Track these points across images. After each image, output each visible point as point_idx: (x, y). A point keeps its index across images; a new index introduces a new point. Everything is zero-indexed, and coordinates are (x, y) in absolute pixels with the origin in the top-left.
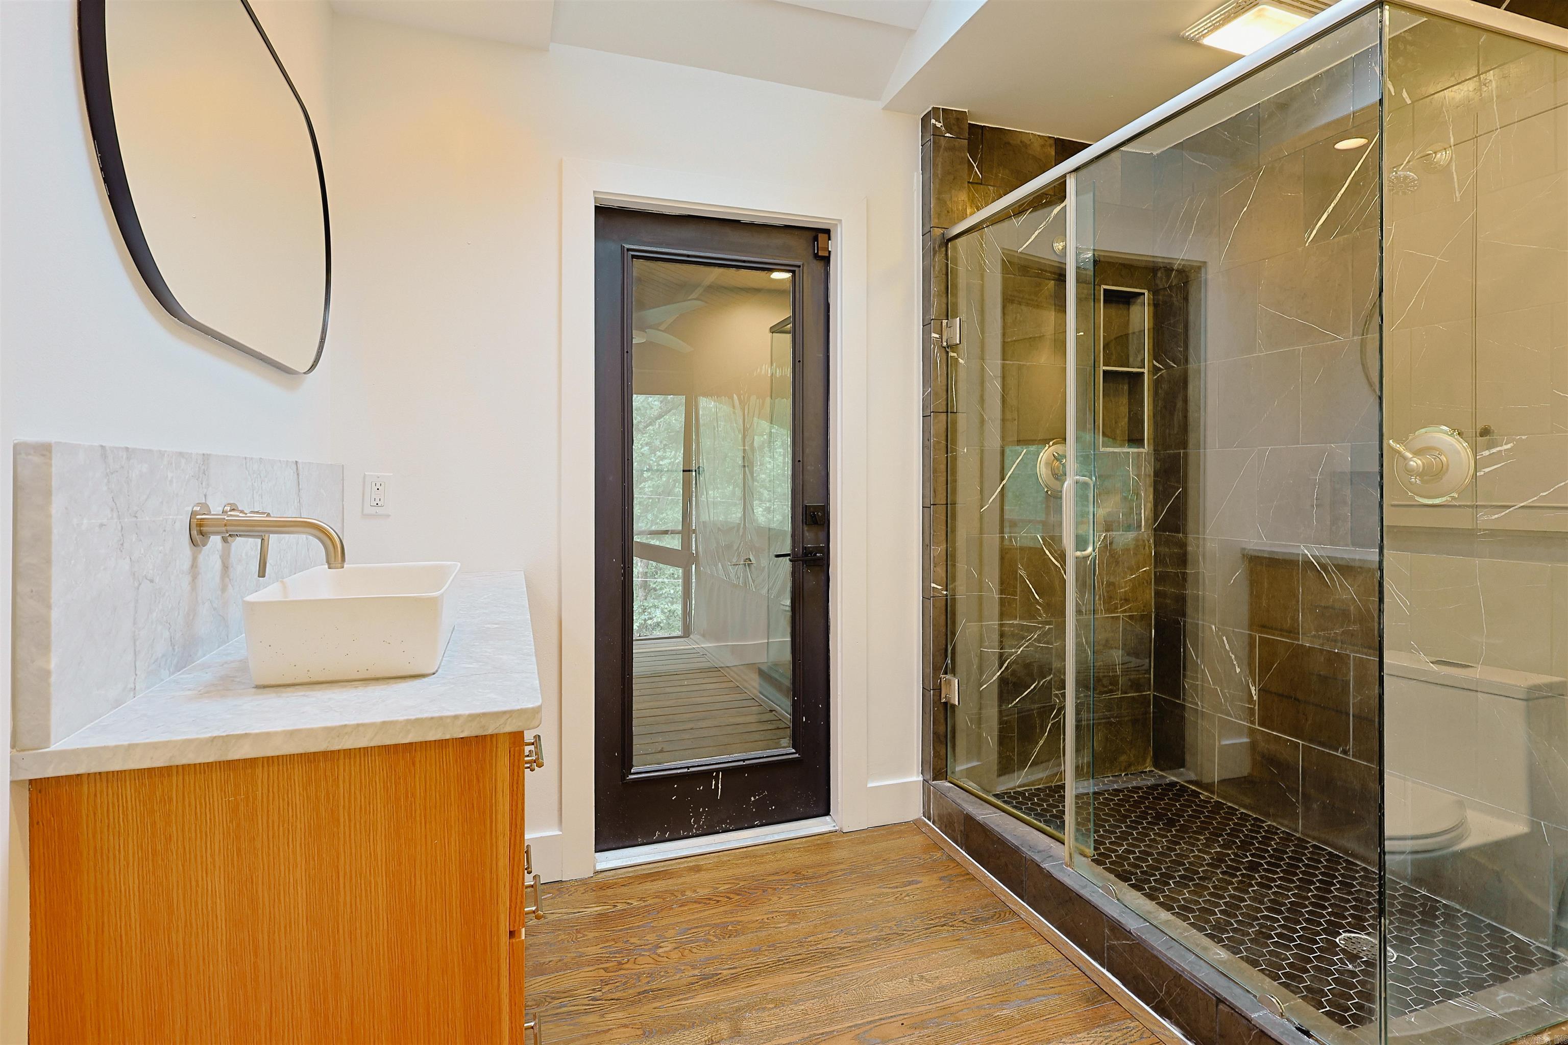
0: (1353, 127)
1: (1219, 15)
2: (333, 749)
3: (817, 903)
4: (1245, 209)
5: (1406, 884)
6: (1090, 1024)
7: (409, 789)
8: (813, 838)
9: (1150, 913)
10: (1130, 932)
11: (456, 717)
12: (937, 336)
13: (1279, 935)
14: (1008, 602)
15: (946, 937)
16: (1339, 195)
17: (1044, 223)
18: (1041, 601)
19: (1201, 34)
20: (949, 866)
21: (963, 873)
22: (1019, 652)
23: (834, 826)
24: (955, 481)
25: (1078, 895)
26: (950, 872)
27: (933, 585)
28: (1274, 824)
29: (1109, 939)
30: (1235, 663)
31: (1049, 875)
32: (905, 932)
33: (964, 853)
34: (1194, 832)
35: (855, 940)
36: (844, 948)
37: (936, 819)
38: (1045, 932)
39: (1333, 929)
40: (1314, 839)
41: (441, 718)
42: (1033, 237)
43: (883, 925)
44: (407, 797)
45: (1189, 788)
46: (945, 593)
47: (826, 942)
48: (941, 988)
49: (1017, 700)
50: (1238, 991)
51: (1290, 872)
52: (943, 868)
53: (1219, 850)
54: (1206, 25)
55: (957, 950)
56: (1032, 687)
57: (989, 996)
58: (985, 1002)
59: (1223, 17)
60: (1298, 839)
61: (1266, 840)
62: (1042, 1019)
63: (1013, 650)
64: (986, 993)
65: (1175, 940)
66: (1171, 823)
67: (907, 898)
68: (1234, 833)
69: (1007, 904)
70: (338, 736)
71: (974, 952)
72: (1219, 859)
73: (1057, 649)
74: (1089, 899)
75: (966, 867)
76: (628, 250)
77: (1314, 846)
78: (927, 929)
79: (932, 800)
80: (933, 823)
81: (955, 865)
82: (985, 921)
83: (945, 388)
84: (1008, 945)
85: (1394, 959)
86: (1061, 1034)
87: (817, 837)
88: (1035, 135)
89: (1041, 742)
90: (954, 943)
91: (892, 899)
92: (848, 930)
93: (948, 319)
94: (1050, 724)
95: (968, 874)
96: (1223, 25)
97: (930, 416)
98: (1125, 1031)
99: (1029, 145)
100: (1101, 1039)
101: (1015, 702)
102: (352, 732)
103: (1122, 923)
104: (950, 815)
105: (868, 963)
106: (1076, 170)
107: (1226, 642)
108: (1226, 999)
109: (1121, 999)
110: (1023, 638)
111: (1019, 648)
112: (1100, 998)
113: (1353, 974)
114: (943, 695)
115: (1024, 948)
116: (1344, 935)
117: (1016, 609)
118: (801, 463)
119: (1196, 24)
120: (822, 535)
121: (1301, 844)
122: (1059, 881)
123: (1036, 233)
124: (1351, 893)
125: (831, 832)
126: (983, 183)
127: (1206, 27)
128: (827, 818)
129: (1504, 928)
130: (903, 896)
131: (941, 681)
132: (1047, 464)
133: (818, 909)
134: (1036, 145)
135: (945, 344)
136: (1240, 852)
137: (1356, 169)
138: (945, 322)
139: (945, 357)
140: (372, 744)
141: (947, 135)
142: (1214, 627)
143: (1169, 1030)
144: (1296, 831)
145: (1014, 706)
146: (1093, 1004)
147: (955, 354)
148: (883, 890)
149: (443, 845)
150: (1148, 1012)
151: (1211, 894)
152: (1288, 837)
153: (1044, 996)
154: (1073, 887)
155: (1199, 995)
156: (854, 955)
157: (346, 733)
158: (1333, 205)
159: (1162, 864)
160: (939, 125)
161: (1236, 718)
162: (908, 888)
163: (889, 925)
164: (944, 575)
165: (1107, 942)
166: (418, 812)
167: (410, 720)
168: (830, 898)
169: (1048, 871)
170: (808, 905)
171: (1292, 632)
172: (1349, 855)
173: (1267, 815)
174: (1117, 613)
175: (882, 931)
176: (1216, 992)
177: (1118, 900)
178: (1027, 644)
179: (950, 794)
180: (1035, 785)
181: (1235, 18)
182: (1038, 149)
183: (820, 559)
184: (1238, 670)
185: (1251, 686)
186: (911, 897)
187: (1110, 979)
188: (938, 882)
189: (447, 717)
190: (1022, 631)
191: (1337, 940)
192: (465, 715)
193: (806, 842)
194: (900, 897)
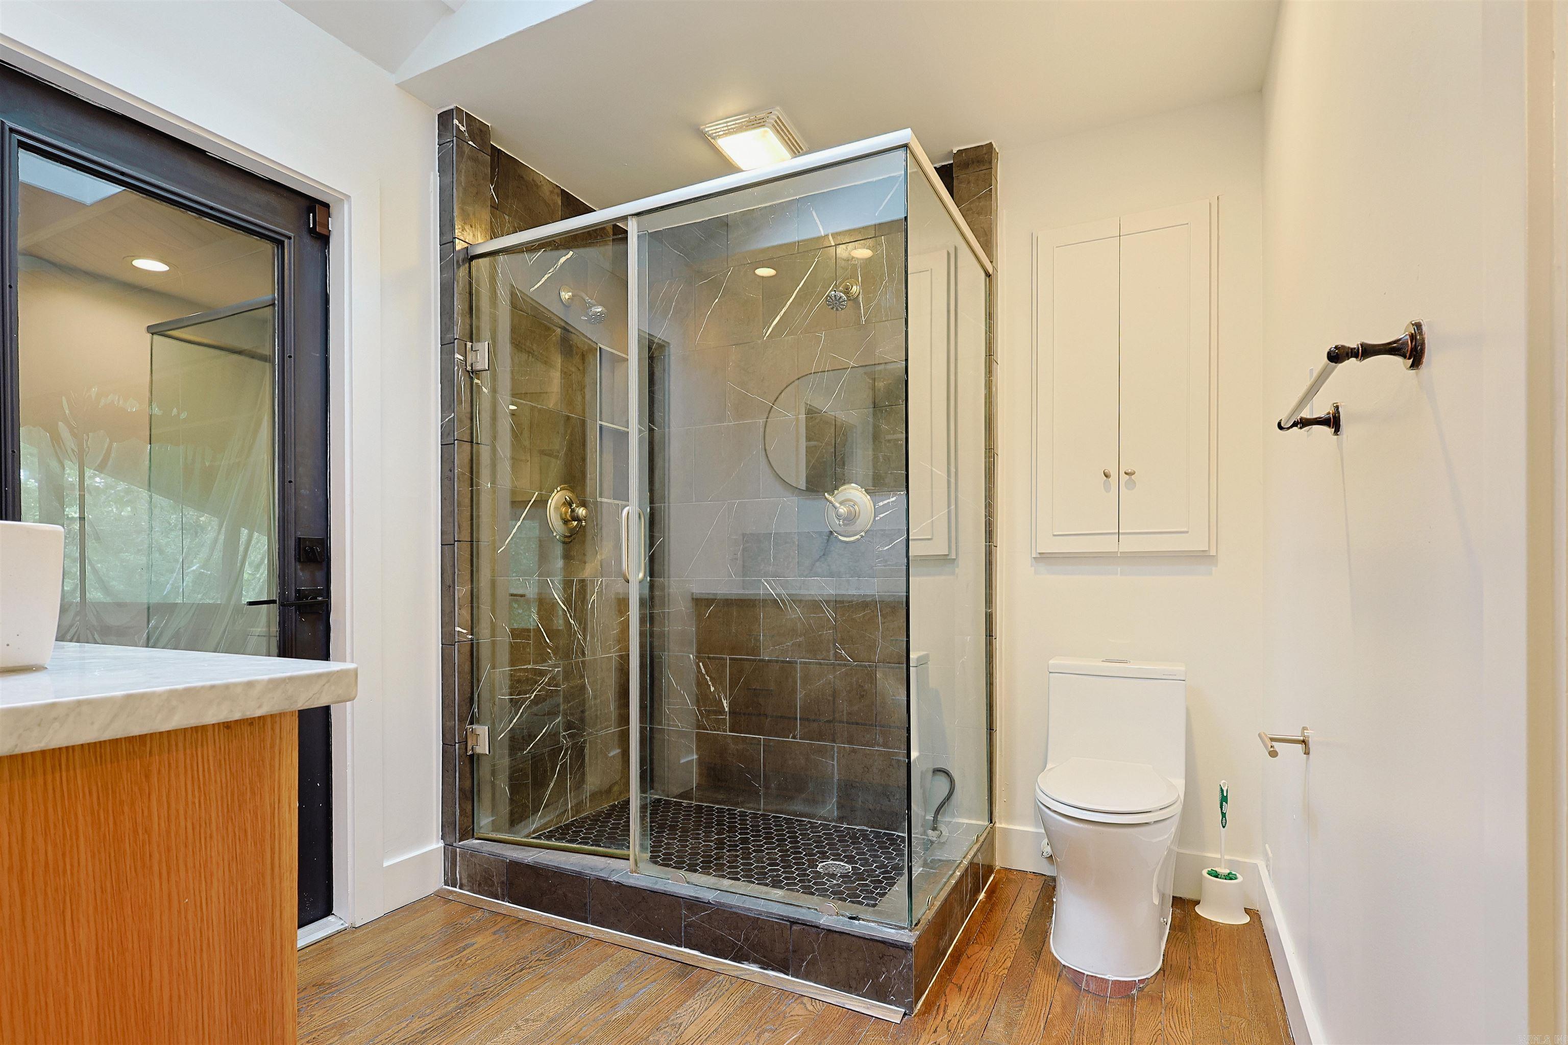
0: (798, 253)
1: (734, 123)
2: (27, 749)
3: (365, 1004)
4: (717, 300)
5: (834, 824)
6: (691, 991)
7: (139, 820)
8: (318, 944)
9: (716, 884)
10: (709, 903)
11: (250, 684)
12: (462, 358)
13: (785, 878)
14: (523, 647)
15: (530, 979)
16: (788, 303)
17: (552, 269)
18: (551, 644)
19: (717, 134)
20: (496, 920)
21: (514, 922)
22: (532, 697)
23: (342, 924)
24: (478, 516)
25: (652, 891)
26: (501, 925)
27: (458, 629)
28: (743, 809)
29: (687, 917)
30: (710, 683)
31: (620, 885)
32: (485, 991)
33: (507, 904)
34: (693, 830)
35: (434, 1018)
36: (426, 1030)
37: (465, 881)
38: (618, 941)
39: (813, 864)
40: (772, 812)
41: (227, 687)
42: (543, 280)
43: (458, 994)
44: (135, 831)
45: (672, 801)
46: (470, 637)
47: (400, 1034)
48: (551, 1021)
49: (531, 746)
50: (804, 911)
51: (769, 838)
52: (491, 924)
53: (716, 837)
54: (723, 127)
55: (546, 984)
56: (544, 731)
57: (599, 1008)
58: (598, 1014)
59: (737, 125)
60: (761, 815)
61: (743, 822)
62: (652, 1005)
63: (528, 696)
64: (594, 1006)
65: (744, 895)
66: (673, 828)
67: (469, 962)
68: (720, 823)
69: (572, 931)
70: (39, 725)
71: (564, 980)
72: (720, 844)
73: (564, 691)
74: (665, 891)
75: (515, 915)
76: (12, 130)
77: (773, 817)
78: (506, 980)
79: (458, 863)
80: (460, 888)
81: (502, 917)
82: (559, 952)
83: (469, 415)
84: (591, 963)
85: (851, 869)
86: (673, 1008)
87: (323, 942)
88: (545, 178)
89: (552, 785)
90: (539, 981)
91: (453, 968)
92: (421, 1013)
93: (472, 342)
94: (559, 766)
95: (520, 920)
96: (736, 132)
97: (454, 443)
98: (718, 985)
99: (540, 186)
100: (705, 998)
101: (529, 748)
102: (67, 715)
103: (700, 898)
104: (486, 871)
105: (463, 1031)
106: (638, 214)
107: (702, 667)
108: (798, 919)
109: (704, 964)
110: (536, 682)
111: (533, 693)
112: (688, 971)
113: (839, 886)
114: (469, 747)
115: (606, 959)
116: (820, 865)
117: (530, 654)
118: (293, 484)
119: (717, 123)
120: (319, 575)
121: (765, 817)
122: (631, 887)
123: (546, 277)
124: (809, 840)
125: (339, 932)
126: (499, 209)
127: (722, 129)
128: (330, 918)
129: (892, 832)
130: (464, 960)
131: (466, 732)
132: (556, 508)
133: (370, 1008)
134: (546, 189)
135: (469, 368)
136: (731, 834)
137: (800, 286)
138: (469, 344)
139: (469, 383)
140: (107, 736)
141: (470, 143)
142: (691, 656)
143: (749, 969)
144: (759, 810)
145: (528, 752)
146: (685, 977)
147: (479, 382)
148: (438, 964)
149: (198, 904)
150: (728, 964)
151: (729, 867)
152: (755, 816)
153: (644, 987)
154: (646, 886)
155: (776, 926)
156: (441, 1032)
157: (55, 719)
158: (783, 311)
159: (684, 858)
160: (463, 129)
161: (711, 730)
162: (465, 953)
163: (464, 991)
164: (469, 618)
165: (685, 921)
166: (156, 856)
167: (176, 691)
168: (379, 992)
169: (618, 882)
170: (355, 1008)
171: (755, 651)
172: (797, 816)
173: (737, 804)
174: (611, 653)
175: (459, 999)
176: (790, 918)
177: (688, 883)
178: (539, 688)
179: (485, 849)
180: (547, 828)
181: (746, 130)
182: (548, 193)
183: (321, 602)
184: (712, 689)
185: (723, 700)
186: (473, 958)
187: (689, 953)
188: (493, 937)
189: (236, 685)
190: (535, 676)
191: (818, 869)
192: (263, 680)
193: (310, 952)
194: (461, 963)
